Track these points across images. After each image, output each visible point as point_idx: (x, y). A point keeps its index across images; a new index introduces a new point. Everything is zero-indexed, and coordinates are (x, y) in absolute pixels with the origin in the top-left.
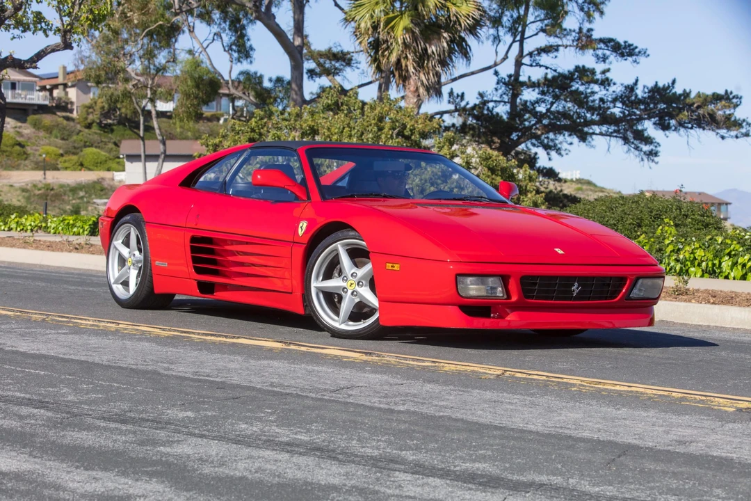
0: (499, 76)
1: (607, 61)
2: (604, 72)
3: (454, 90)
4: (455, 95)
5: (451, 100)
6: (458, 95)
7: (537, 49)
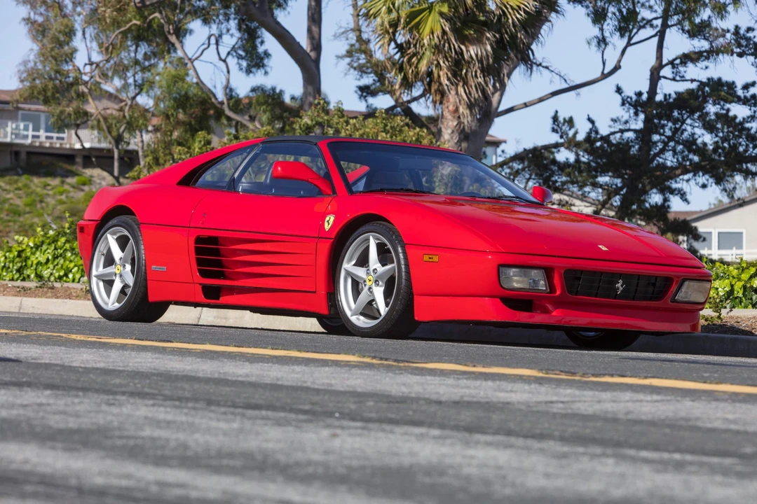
0: (623, 95)
3: (559, 114)
4: (561, 119)
5: (556, 127)
6: (565, 121)
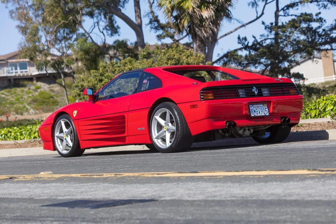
0: (265, 25)
1: (327, 7)
2: (317, 15)
3: (240, 36)
4: (241, 38)
5: (240, 42)
6: (243, 38)
7: (286, 6)
